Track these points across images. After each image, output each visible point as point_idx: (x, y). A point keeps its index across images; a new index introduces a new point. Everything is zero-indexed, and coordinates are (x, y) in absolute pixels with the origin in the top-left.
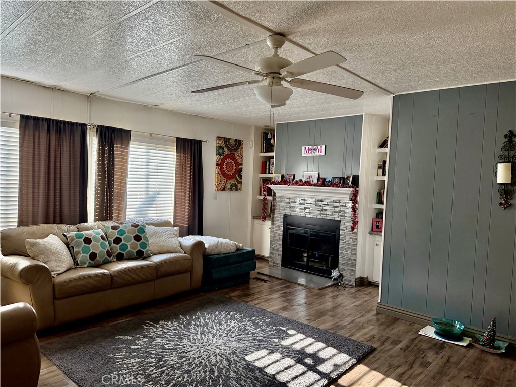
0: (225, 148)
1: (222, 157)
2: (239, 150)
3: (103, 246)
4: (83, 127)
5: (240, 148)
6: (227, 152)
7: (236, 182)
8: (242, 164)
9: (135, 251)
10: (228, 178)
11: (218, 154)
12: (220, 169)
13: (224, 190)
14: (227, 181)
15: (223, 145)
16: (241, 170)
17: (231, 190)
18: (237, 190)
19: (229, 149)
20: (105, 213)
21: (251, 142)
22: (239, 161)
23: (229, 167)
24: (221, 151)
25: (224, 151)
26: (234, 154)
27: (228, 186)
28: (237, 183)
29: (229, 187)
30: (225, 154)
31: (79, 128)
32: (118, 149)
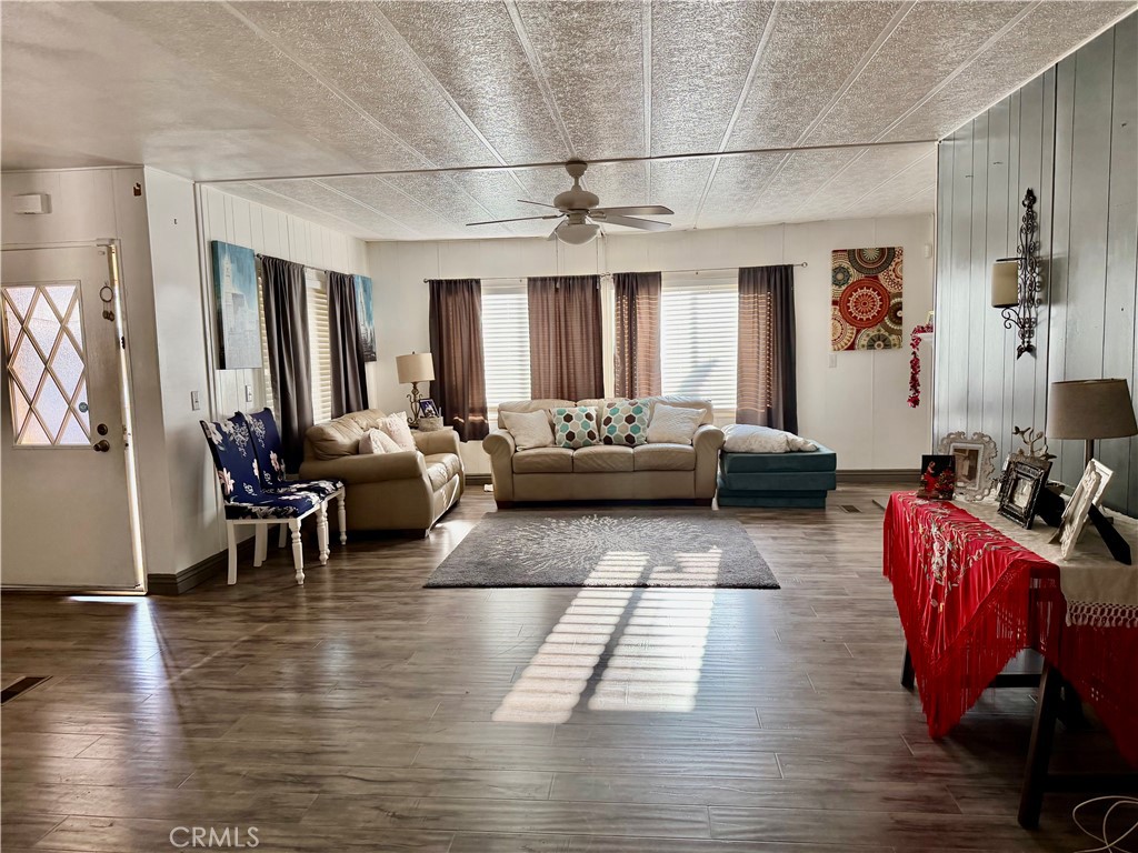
0: (852, 271)
1: (844, 288)
2: (890, 268)
3: (585, 426)
4: (595, 279)
5: (893, 263)
6: (855, 276)
7: (883, 331)
8: (900, 295)
9: (624, 436)
10: (860, 326)
11: (836, 282)
12: (840, 311)
13: (851, 347)
14: (858, 332)
15: (846, 264)
16: (899, 307)
17: (871, 346)
18: (887, 346)
19: (860, 269)
20: (628, 388)
21: (927, 247)
22: (892, 290)
23: (865, 304)
24: (840, 276)
25: (848, 276)
26: (876, 278)
27: (863, 339)
28: (887, 334)
29: (865, 343)
30: (850, 282)
31: (591, 282)
32: (642, 302)
